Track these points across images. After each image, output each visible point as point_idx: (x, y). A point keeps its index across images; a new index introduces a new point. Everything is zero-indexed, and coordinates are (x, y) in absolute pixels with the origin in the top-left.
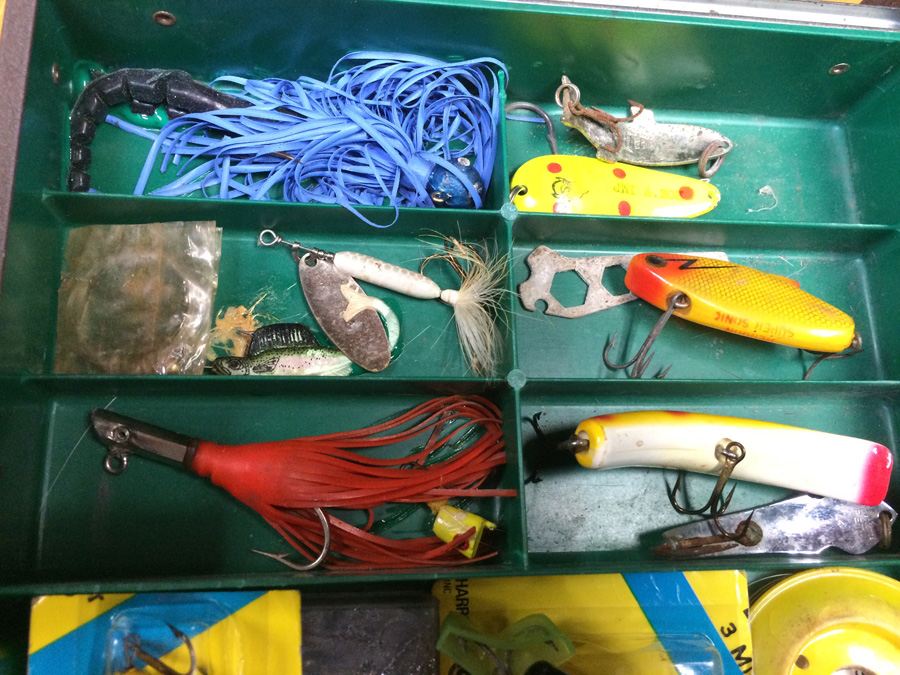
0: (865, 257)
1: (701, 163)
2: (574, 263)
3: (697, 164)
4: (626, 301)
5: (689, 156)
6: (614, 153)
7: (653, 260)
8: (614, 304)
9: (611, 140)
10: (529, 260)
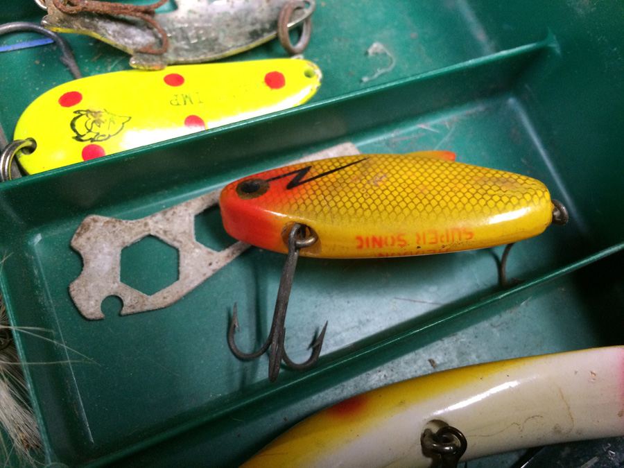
0: (518, 94)
1: (281, 36)
2: (146, 225)
3: (276, 39)
4: (237, 254)
5: (264, 30)
6: (160, 54)
7: (248, 188)
8: (222, 264)
9: (152, 39)
10: (74, 244)
